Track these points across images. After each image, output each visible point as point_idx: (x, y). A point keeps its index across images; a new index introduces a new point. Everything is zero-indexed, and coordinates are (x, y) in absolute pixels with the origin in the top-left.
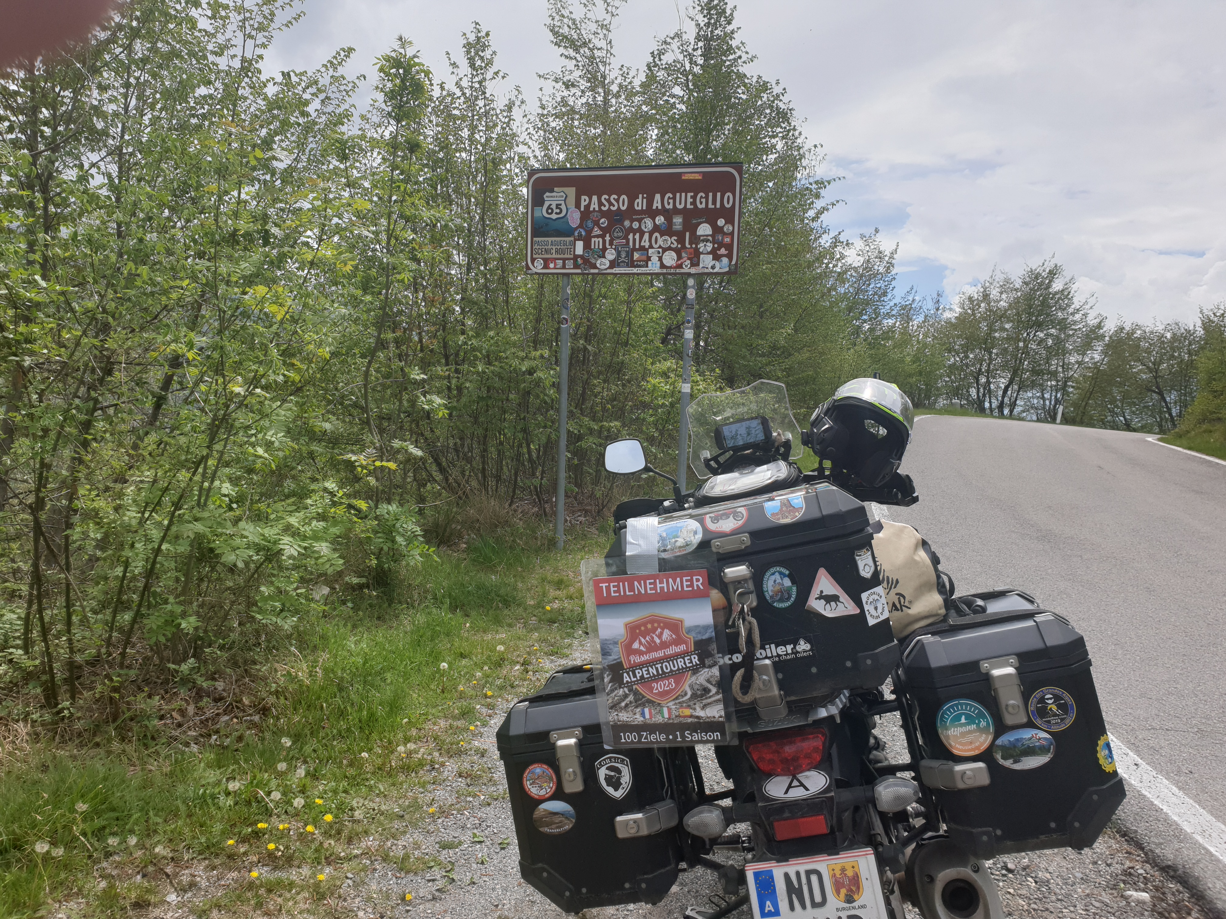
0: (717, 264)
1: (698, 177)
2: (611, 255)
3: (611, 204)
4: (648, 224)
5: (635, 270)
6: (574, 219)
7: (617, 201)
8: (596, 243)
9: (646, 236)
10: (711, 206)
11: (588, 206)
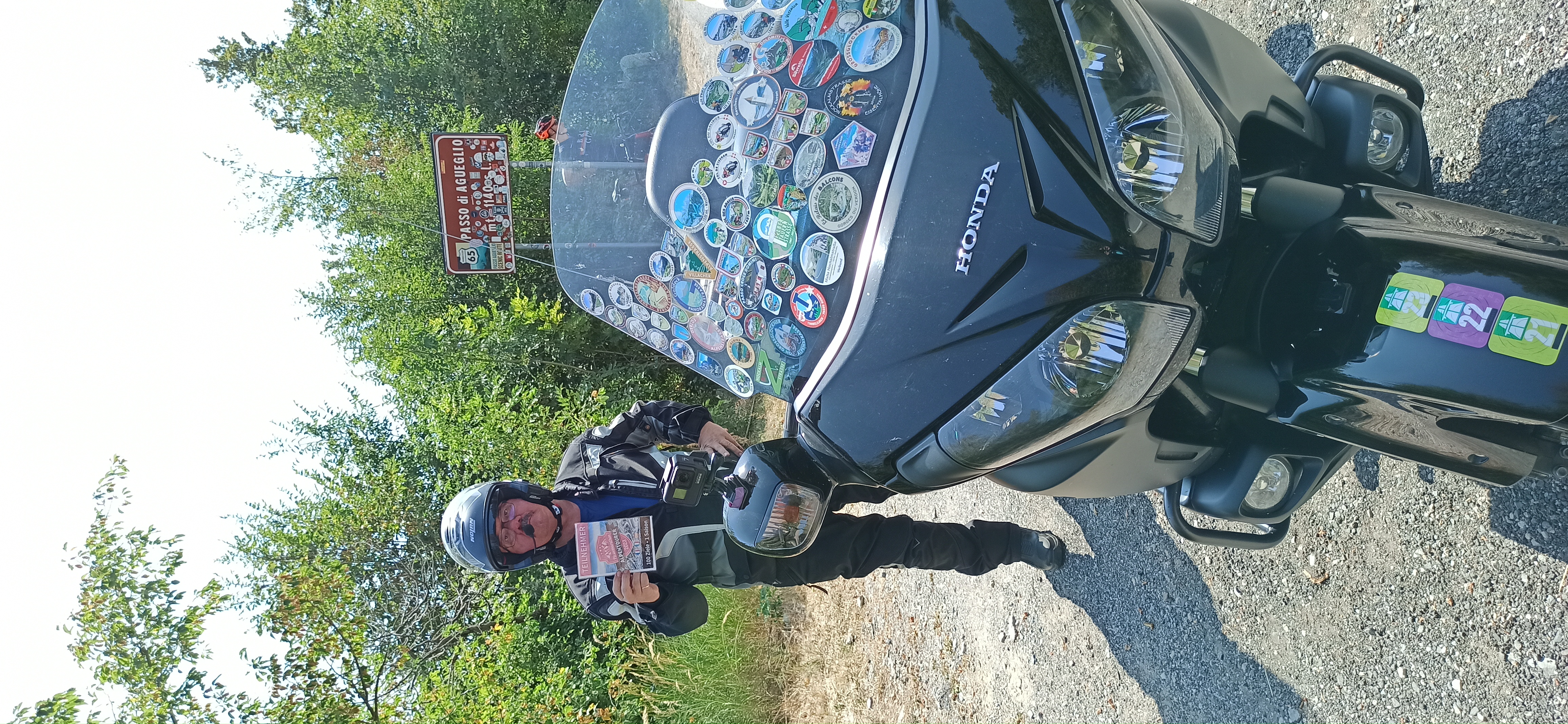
0: (501, 148)
1: (443, 163)
2: (499, 218)
3: (465, 219)
4: (477, 195)
5: (509, 202)
6: (478, 243)
7: (463, 215)
8: (492, 228)
9: (485, 195)
10: (462, 154)
11: (468, 234)
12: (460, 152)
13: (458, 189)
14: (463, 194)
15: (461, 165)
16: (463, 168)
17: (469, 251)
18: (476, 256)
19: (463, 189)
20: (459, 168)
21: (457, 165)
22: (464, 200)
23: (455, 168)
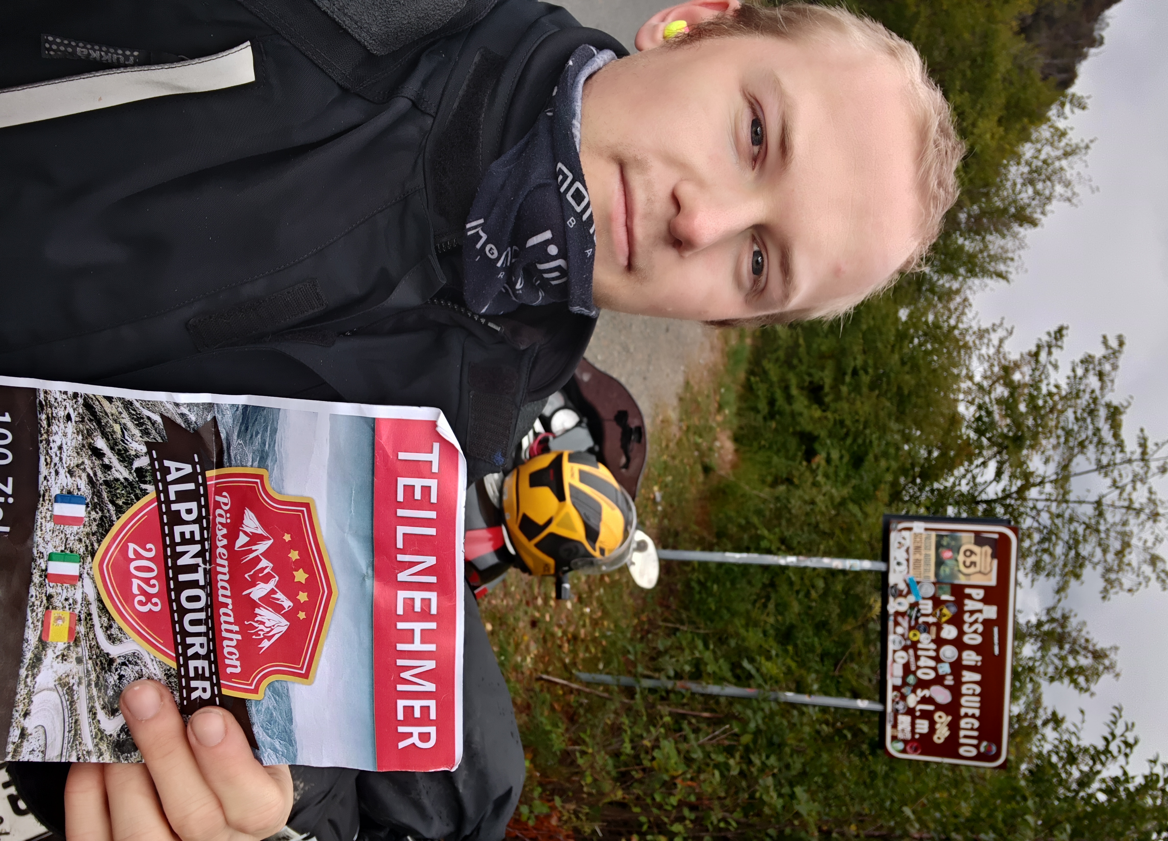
3: (971, 624)
7: (975, 632)
10: (962, 733)
11: (970, 597)
12: (966, 737)
13: (977, 677)
15: (966, 715)
16: (963, 711)
17: (972, 570)
18: (961, 558)
20: (970, 712)
21: (973, 716)
22: (970, 658)
23: (977, 712)
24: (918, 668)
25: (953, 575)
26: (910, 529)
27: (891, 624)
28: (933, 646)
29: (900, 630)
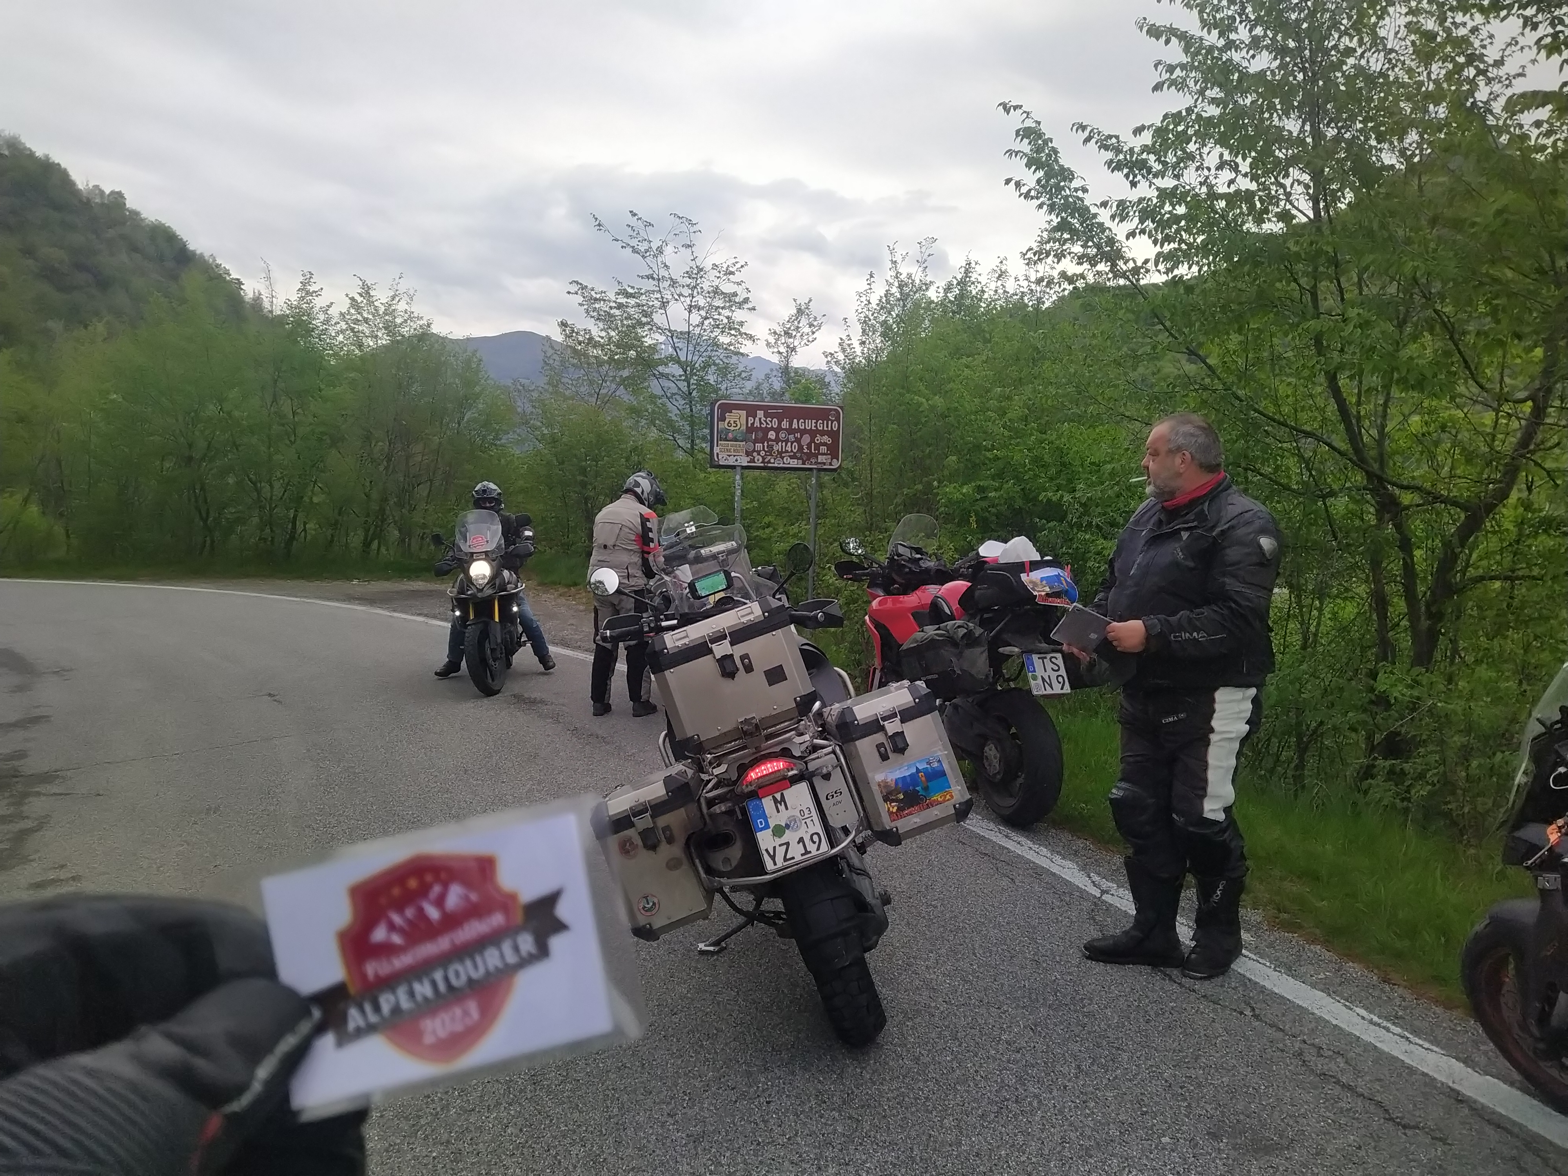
3: (767, 424)
7: (771, 422)
9: (789, 444)
10: (825, 429)
11: (753, 424)
13: (795, 421)
14: (791, 424)
15: (816, 426)
16: (813, 428)
17: (738, 423)
18: (732, 428)
19: (795, 425)
20: (814, 425)
21: (816, 423)
22: (785, 424)
23: (814, 421)
24: (792, 451)
25: (742, 432)
26: (718, 454)
27: (770, 465)
28: (780, 444)
29: (772, 461)
